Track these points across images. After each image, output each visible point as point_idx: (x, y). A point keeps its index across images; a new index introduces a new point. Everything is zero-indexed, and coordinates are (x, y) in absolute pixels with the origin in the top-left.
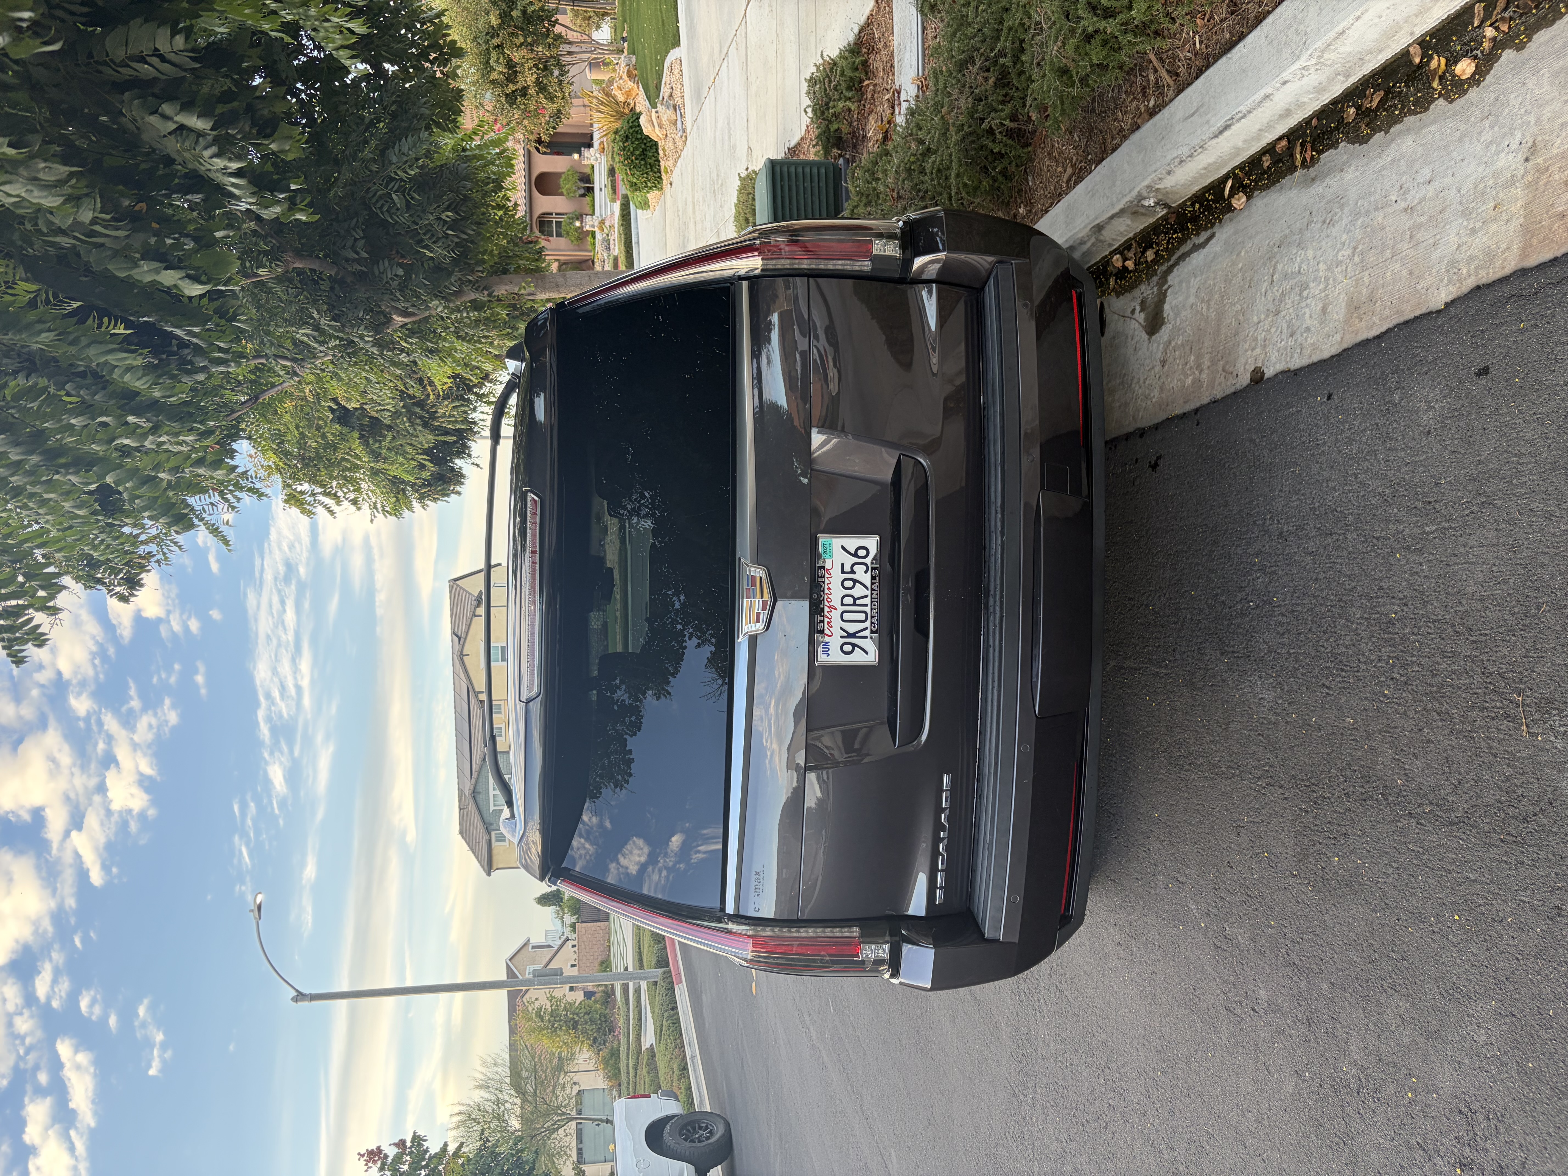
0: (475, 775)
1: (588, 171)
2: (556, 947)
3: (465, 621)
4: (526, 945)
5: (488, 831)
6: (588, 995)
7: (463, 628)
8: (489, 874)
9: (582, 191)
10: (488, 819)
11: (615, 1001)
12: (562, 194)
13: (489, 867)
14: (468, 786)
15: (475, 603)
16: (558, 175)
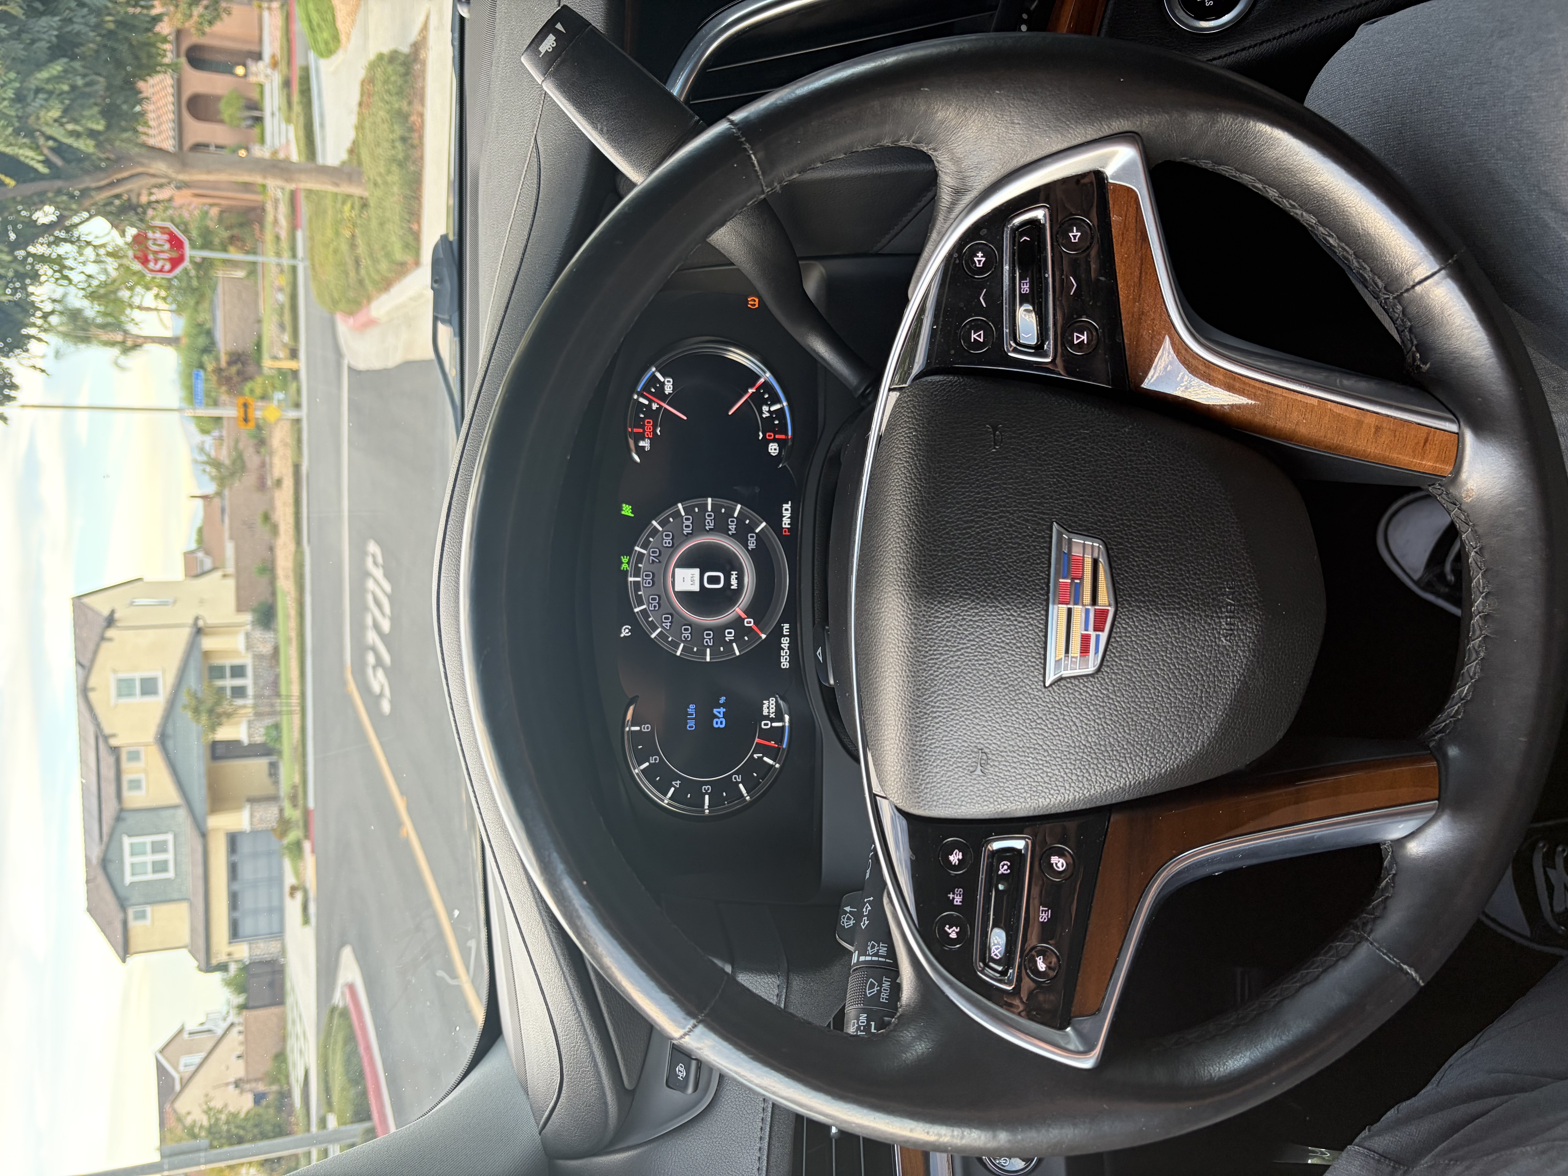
0: (105, 838)
1: (255, 95)
2: (220, 1032)
3: (91, 646)
4: (181, 1031)
5: (123, 907)
6: (258, 1098)
7: (89, 656)
8: (124, 961)
9: (249, 122)
10: (122, 892)
11: (292, 1105)
12: (221, 121)
13: (125, 950)
14: (96, 853)
15: (105, 624)
16: (217, 98)
